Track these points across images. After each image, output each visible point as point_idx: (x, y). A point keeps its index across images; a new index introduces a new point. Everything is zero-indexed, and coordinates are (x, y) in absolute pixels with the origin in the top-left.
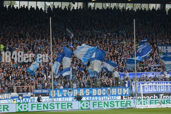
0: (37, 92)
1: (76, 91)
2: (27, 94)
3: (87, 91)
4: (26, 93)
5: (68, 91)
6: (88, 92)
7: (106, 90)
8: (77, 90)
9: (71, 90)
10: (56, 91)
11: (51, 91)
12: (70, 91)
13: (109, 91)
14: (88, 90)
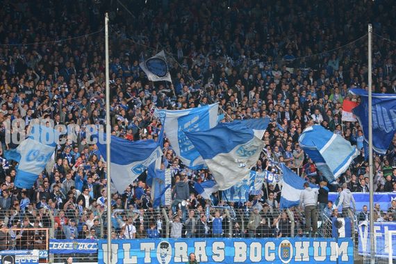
0: (60, 247)
1: (181, 248)
2: (29, 253)
3: (219, 248)
4: (26, 252)
5: (156, 247)
6: (222, 253)
7: (277, 245)
8: (184, 245)
9: (167, 245)
10: (120, 247)
11: (104, 246)
12: (164, 246)
13: (286, 248)
14: (222, 245)
